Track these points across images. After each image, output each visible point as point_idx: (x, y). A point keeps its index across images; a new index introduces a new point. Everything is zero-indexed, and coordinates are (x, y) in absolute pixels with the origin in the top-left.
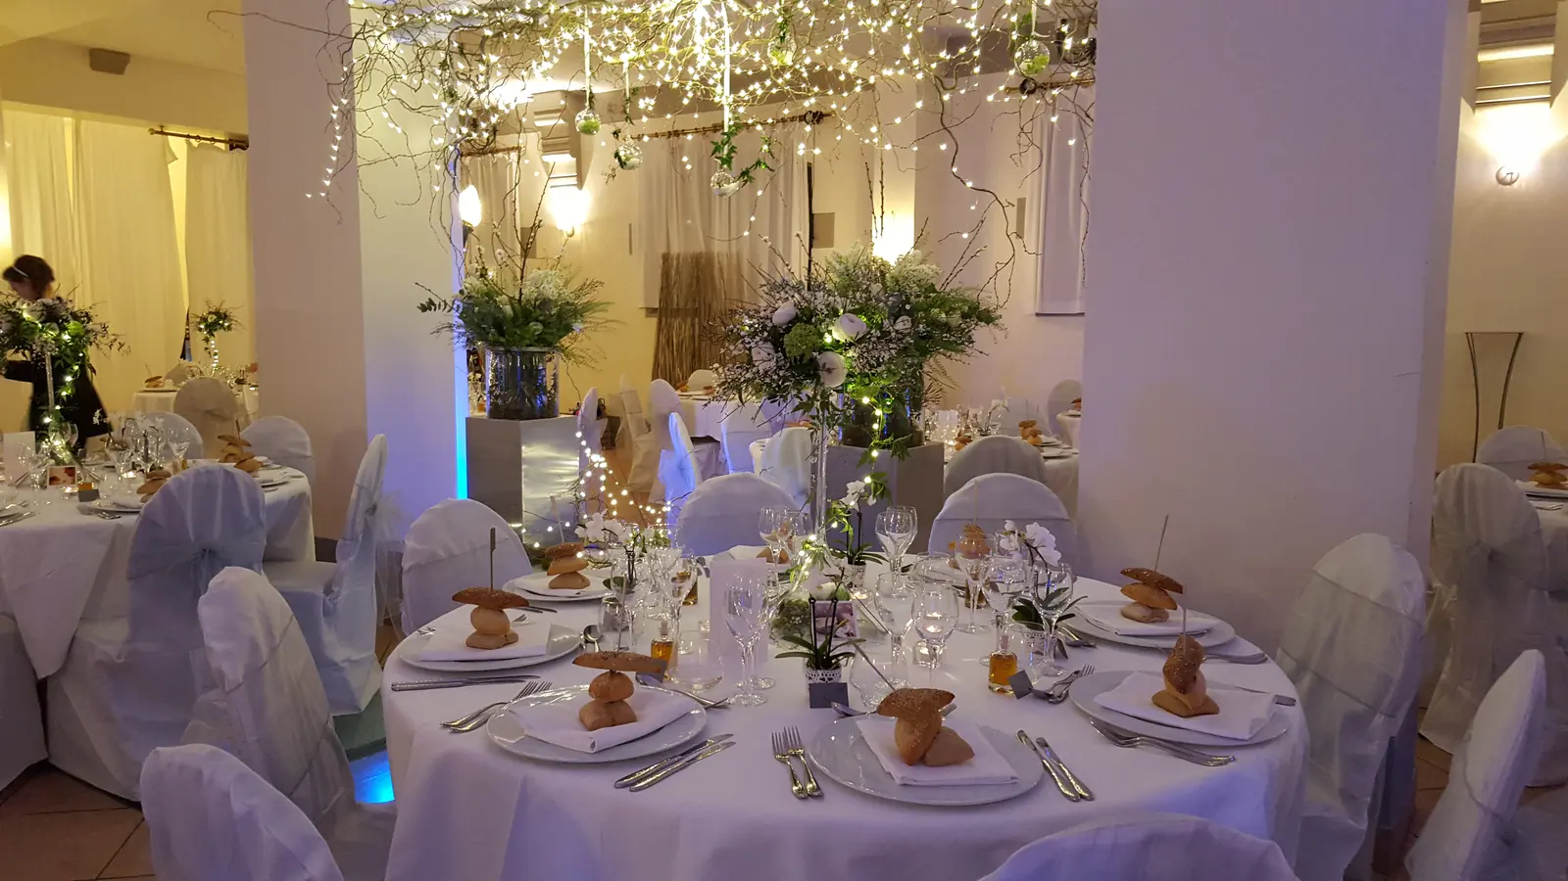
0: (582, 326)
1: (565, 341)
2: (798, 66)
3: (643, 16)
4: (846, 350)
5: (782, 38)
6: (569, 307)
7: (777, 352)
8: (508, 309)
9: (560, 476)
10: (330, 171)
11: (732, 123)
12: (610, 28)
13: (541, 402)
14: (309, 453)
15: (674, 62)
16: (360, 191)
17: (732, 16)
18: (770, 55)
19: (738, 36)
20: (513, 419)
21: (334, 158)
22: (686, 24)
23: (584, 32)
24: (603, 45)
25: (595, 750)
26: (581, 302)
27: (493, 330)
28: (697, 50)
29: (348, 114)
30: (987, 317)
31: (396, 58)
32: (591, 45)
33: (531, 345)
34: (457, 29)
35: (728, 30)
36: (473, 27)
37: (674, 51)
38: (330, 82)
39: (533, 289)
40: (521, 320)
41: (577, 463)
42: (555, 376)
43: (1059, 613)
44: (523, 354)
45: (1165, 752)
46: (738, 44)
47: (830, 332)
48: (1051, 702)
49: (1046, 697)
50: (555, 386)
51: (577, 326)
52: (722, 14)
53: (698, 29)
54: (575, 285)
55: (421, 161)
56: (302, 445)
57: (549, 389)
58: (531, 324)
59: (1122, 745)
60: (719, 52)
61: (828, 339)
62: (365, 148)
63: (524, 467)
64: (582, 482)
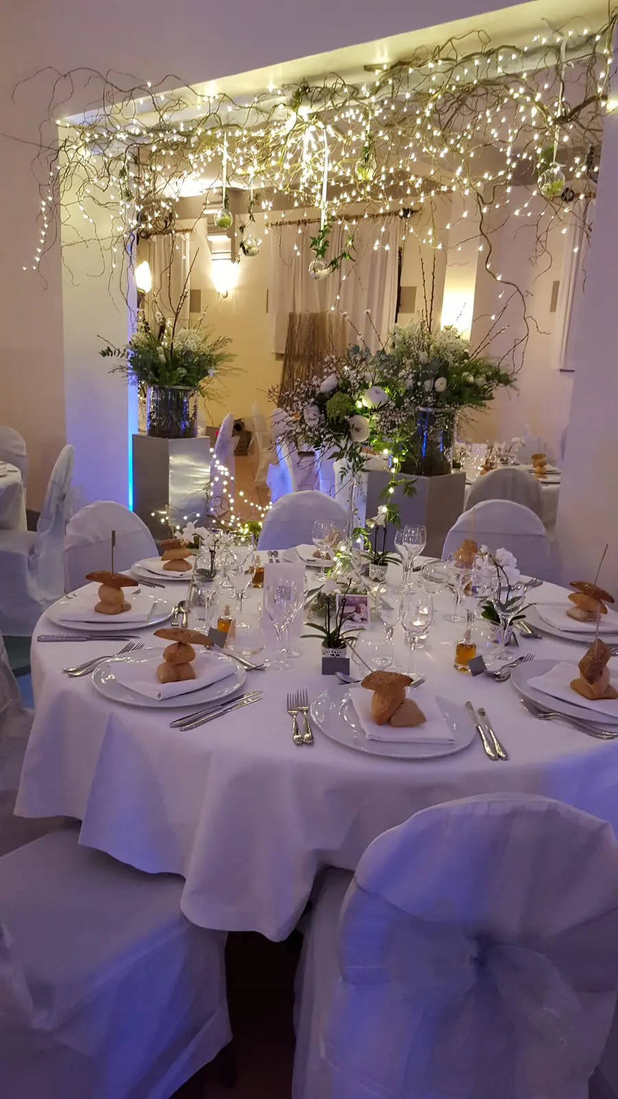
0: (215, 371)
1: (201, 383)
2: (376, 182)
3: (265, 139)
4: (371, 414)
5: (367, 159)
6: (205, 358)
7: (321, 413)
8: (162, 357)
9: (196, 479)
10: (39, 250)
11: (326, 223)
12: (242, 147)
13: (185, 426)
14: (24, 453)
15: (286, 174)
16: (63, 265)
17: (331, 141)
18: (356, 172)
19: (335, 157)
20: (164, 437)
21: (42, 241)
22: (296, 146)
23: (223, 149)
24: (235, 160)
25: (161, 699)
26: (216, 353)
27: (151, 373)
28: (303, 165)
29: (54, 208)
30: (506, 380)
31: (90, 166)
32: (227, 160)
33: (178, 385)
34: (132, 145)
35: (327, 151)
36: (144, 144)
37: (287, 166)
38: (40, 182)
39: (180, 343)
40: (171, 366)
41: (209, 470)
42: (195, 406)
43: (513, 615)
44: (173, 390)
45: (571, 726)
46: (334, 162)
47: (361, 400)
48: (497, 681)
49: (494, 677)
50: (195, 414)
51: (212, 371)
52: (323, 138)
53: (306, 149)
54: (210, 341)
55: (107, 244)
56: (21, 448)
57: (190, 417)
58: (179, 369)
59: (540, 718)
60: (321, 169)
61: (359, 405)
62: (66, 234)
63: (171, 471)
64: (212, 484)
